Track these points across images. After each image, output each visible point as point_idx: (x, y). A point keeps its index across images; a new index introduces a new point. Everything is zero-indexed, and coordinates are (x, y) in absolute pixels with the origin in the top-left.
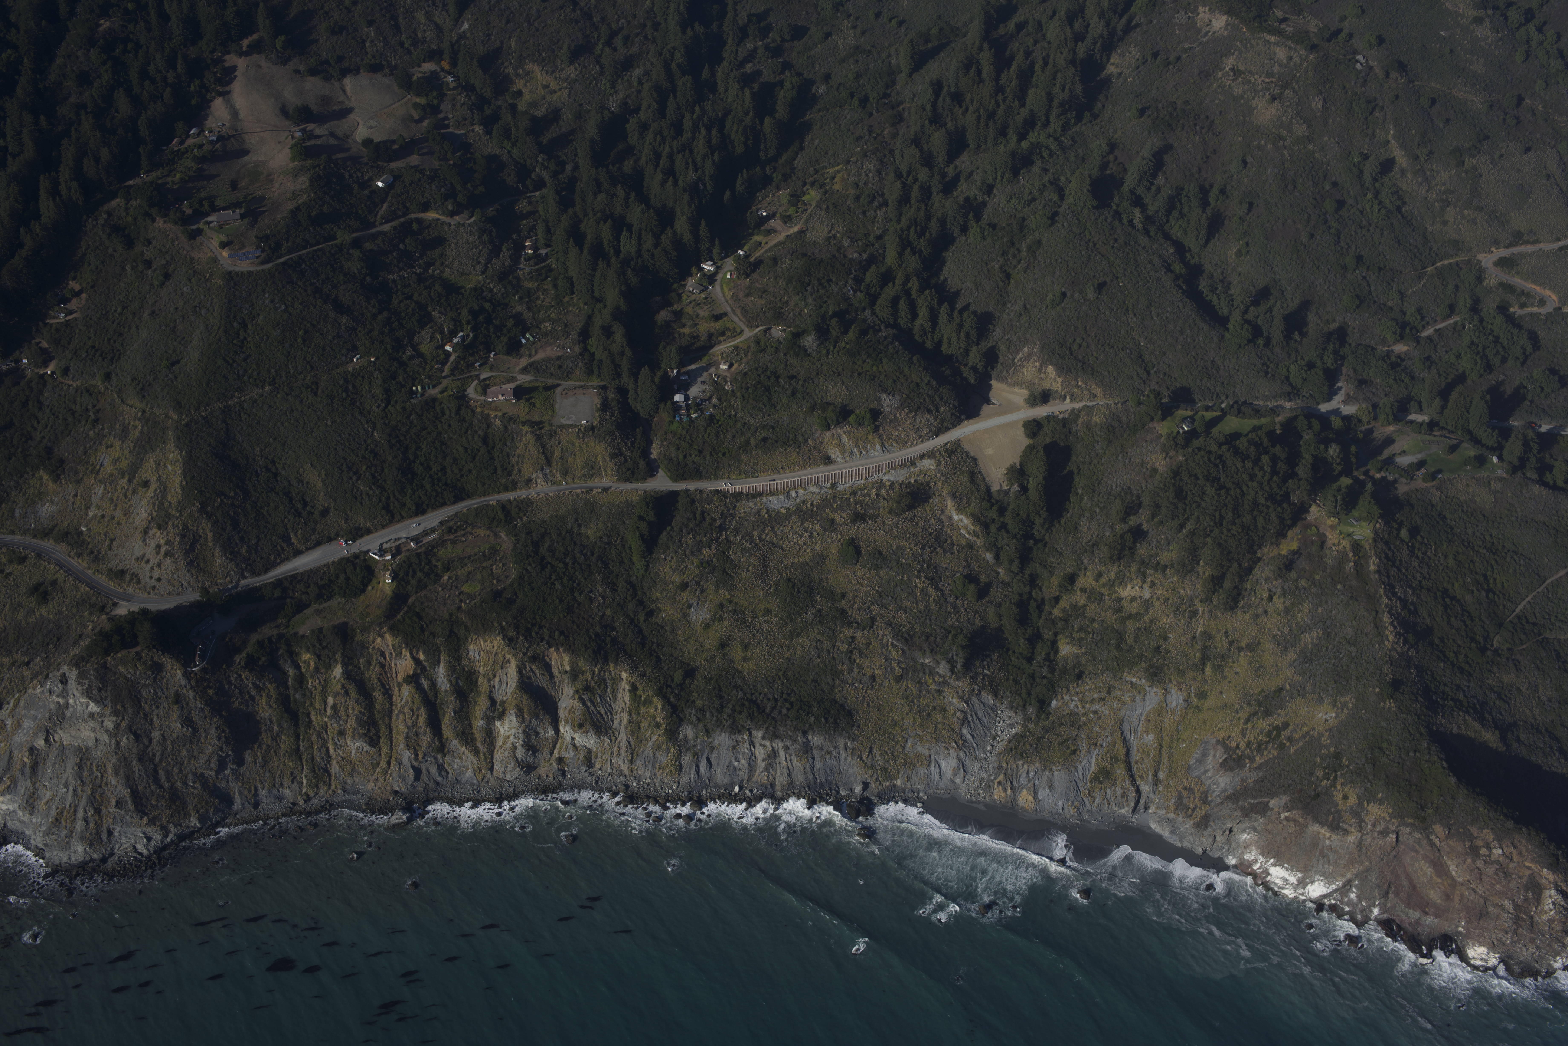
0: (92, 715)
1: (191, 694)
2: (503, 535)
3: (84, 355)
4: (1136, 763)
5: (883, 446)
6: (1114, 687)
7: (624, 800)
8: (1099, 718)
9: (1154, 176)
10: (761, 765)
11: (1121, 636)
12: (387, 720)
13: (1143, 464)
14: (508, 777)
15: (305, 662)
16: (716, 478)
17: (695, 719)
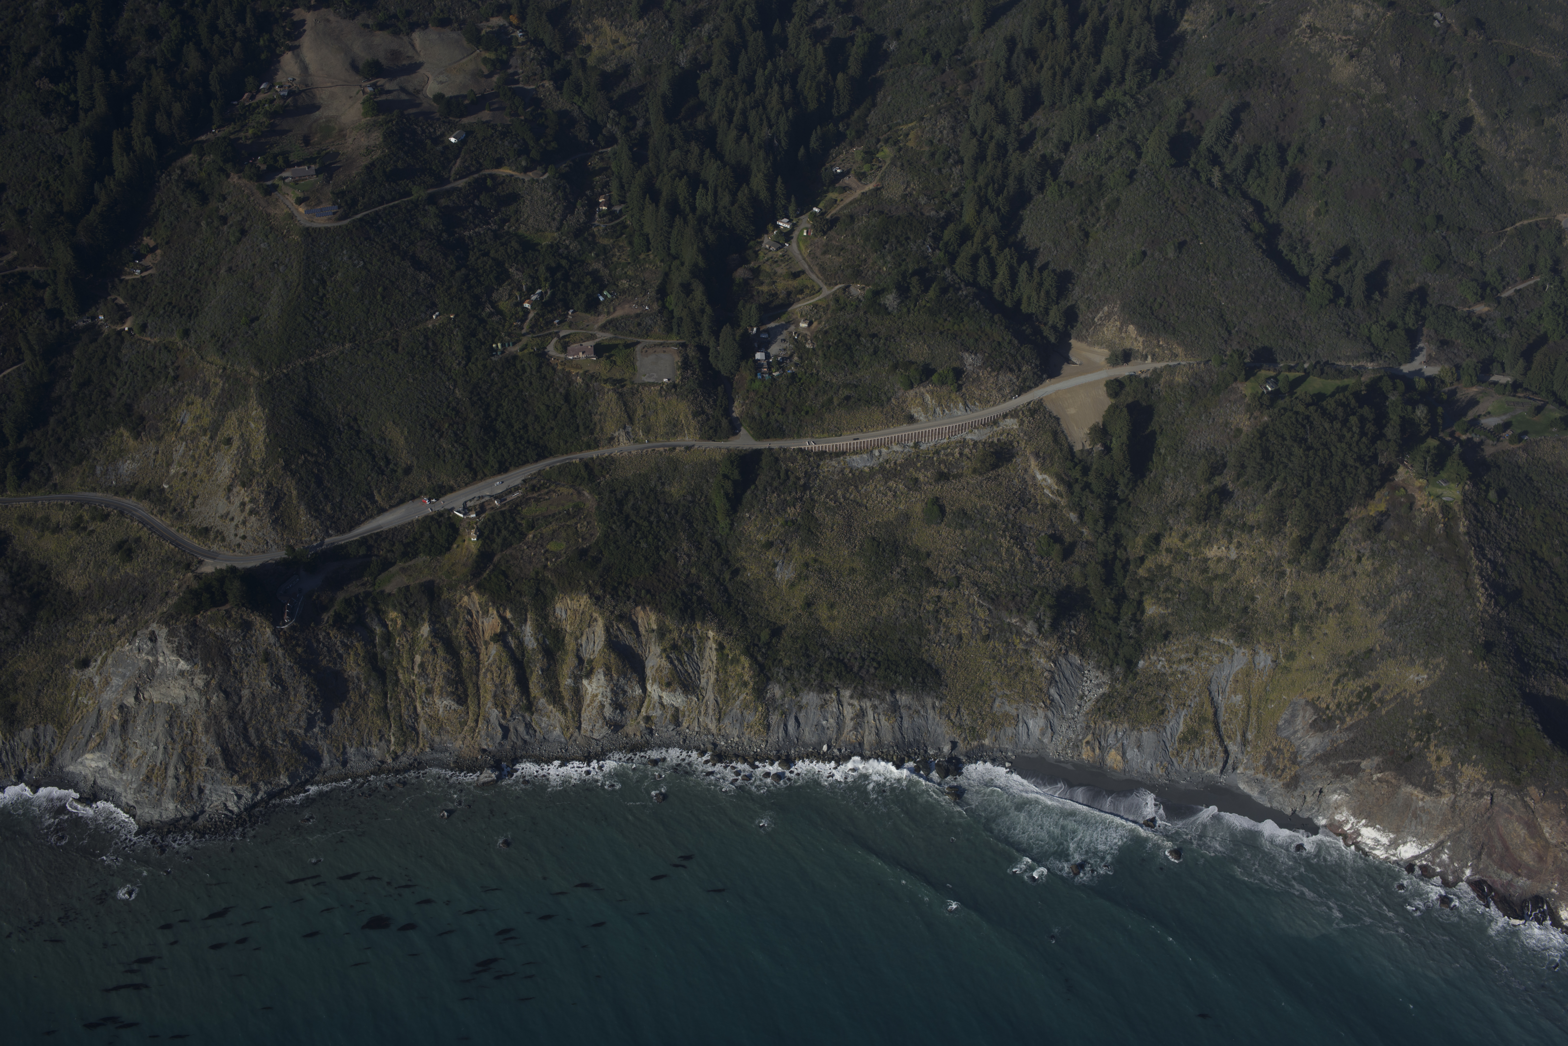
0: (182, 673)
1: (280, 652)
2: (586, 493)
3: (161, 312)
4: (1225, 723)
5: (966, 405)
6: (1202, 648)
7: (712, 759)
8: (1187, 678)
9: (1232, 134)
10: (849, 724)
11: (1207, 596)
12: (474, 678)
13: (1227, 424)
14: (596, 736)
15: (392, 620)
16: (799, 436)
17: (782, 678)
